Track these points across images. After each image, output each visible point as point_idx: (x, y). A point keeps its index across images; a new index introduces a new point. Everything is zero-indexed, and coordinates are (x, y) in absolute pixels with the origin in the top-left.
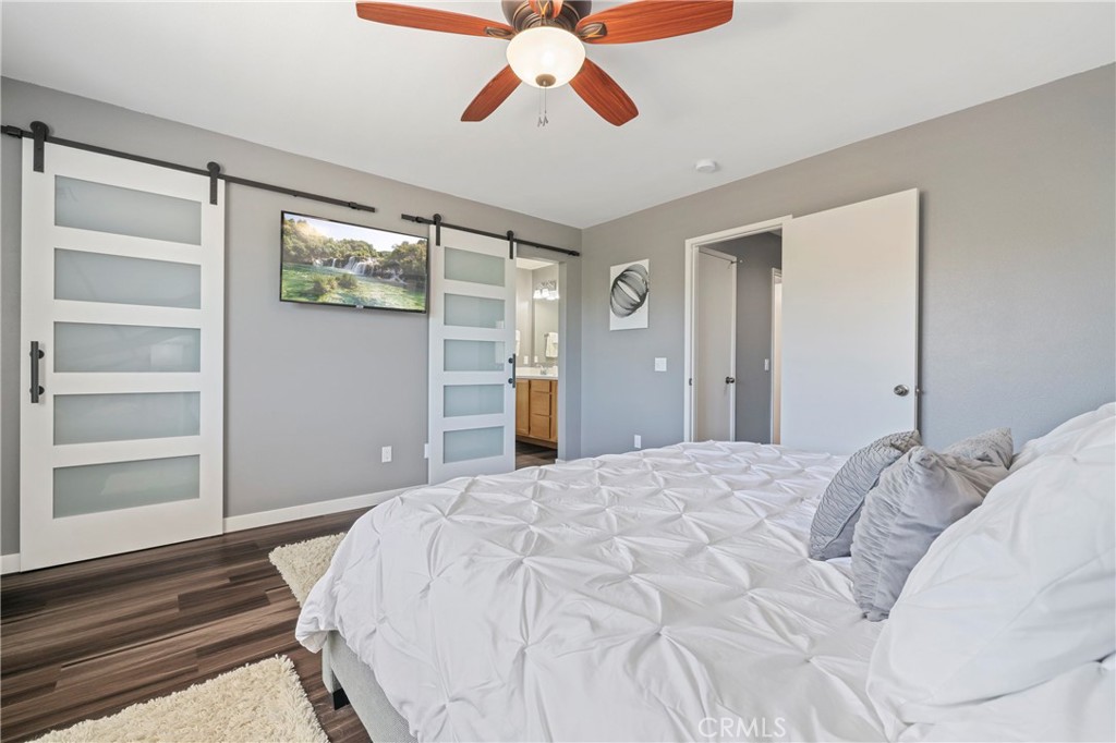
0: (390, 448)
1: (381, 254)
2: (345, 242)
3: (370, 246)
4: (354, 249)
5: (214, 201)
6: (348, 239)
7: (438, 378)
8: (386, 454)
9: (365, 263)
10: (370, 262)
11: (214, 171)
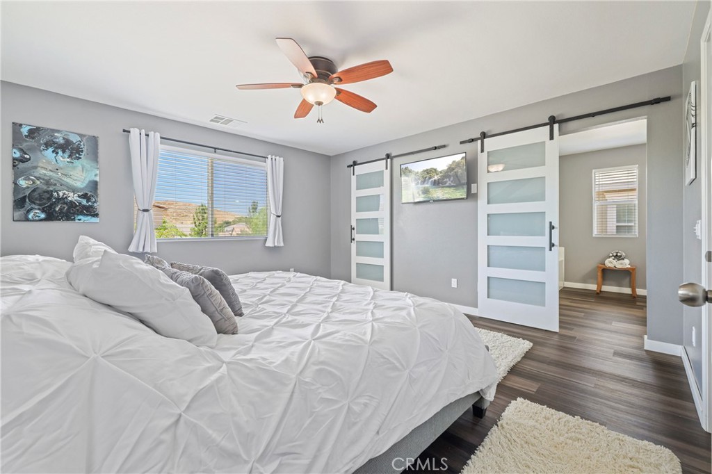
0: (456, 280)
1: (441, 172)
2: (424, 171)
3: (435, 170)
4: (428, 173)
5: (387, 168)
6: (425, 169)
7: (484, 240)
8: (454, 283)
9: (433, 179)
10: (436, 178)
11: (388, 156)
